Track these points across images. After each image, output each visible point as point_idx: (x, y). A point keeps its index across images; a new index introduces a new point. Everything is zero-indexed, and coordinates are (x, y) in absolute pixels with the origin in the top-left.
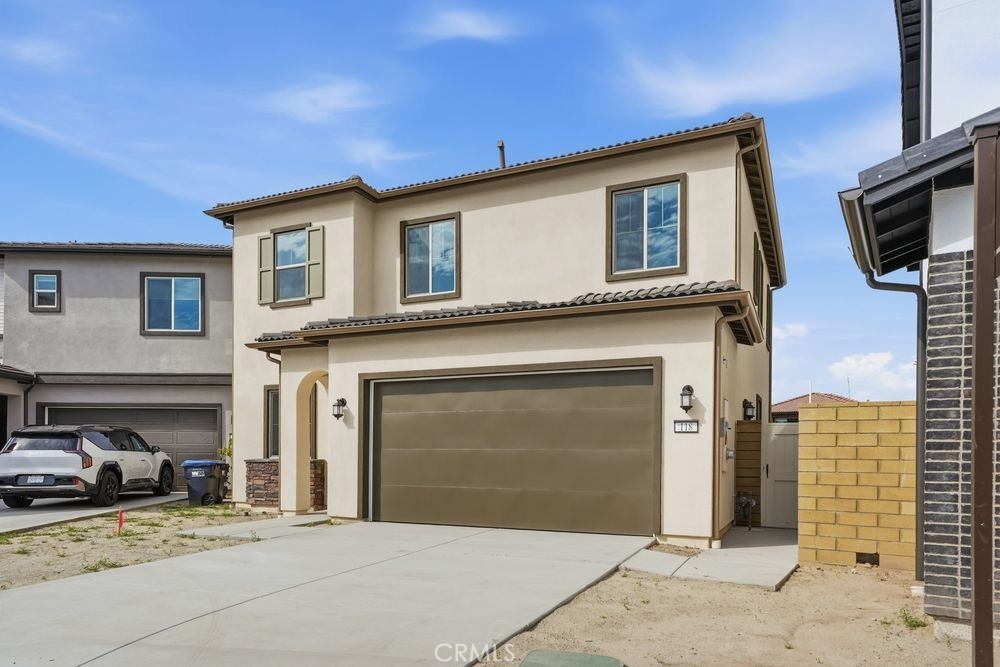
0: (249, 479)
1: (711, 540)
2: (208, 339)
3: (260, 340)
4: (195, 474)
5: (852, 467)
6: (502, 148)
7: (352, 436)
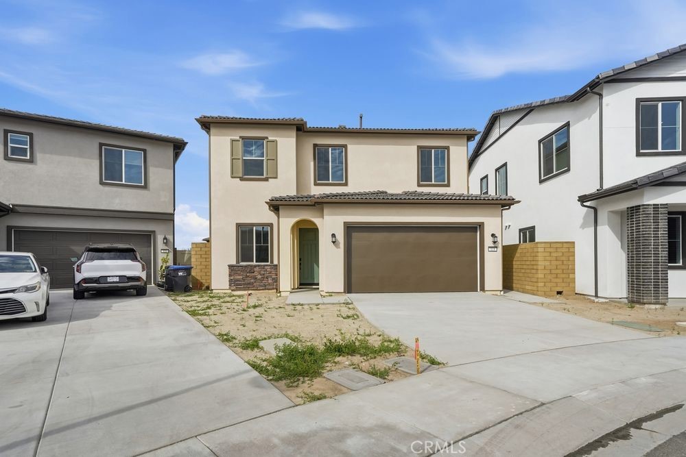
0: (230, 275)
1: (501, 291)
2: (149, 190)
3: (273, 200)
4: (180, 274)
5: (554, 263)
6: (361, 117)
7: (340, 252)
